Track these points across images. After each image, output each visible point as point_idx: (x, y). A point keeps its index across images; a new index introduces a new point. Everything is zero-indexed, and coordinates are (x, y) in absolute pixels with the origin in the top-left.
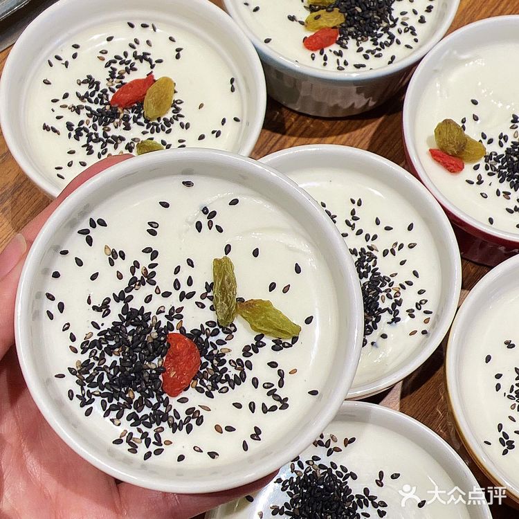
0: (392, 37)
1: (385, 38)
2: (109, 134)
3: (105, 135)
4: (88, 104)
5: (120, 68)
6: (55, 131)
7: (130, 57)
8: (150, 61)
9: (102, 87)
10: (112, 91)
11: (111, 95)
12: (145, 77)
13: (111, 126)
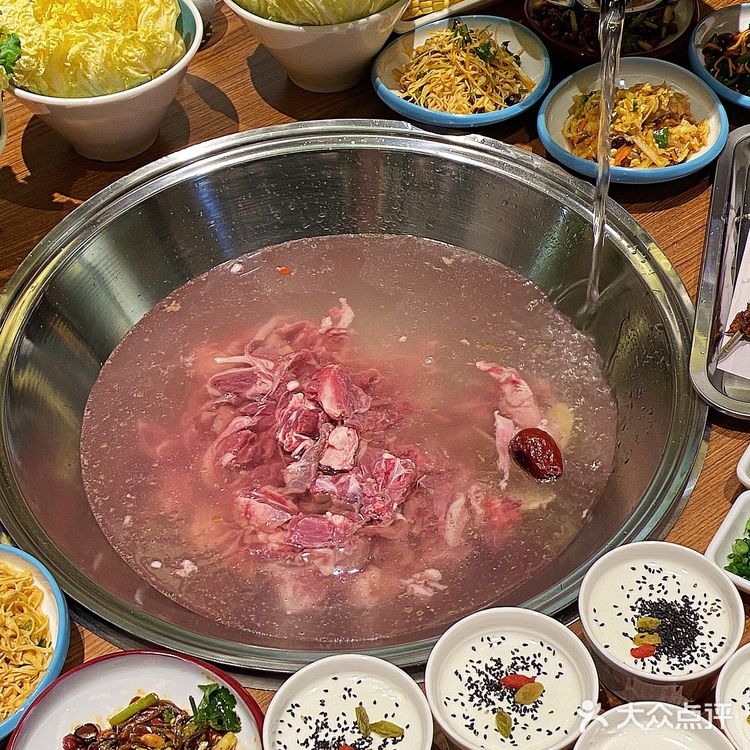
0: (692, 658)
1: (687, 658)
2: (488, 697)
3: (486, 696)
4: (488, 673)
5: (520, 664)
6: (460, 677)
7: (530, 662)
8: (539, 670)
9: (502, 669)
10: (507, 674)
11: (504, 675)
12: (530, 677)
13: (493, 693)
